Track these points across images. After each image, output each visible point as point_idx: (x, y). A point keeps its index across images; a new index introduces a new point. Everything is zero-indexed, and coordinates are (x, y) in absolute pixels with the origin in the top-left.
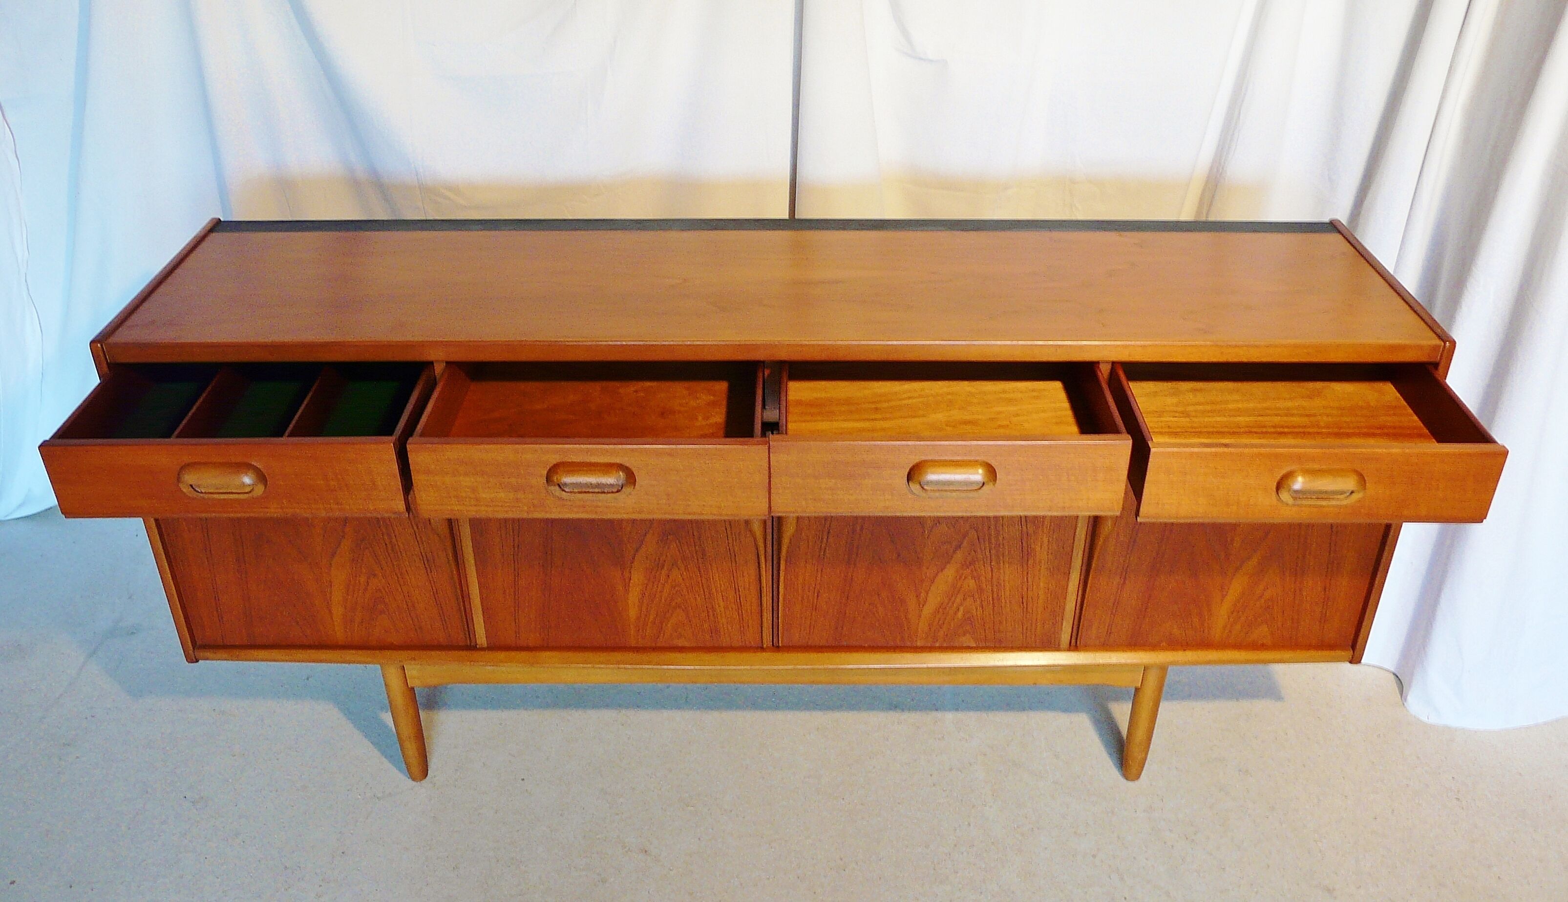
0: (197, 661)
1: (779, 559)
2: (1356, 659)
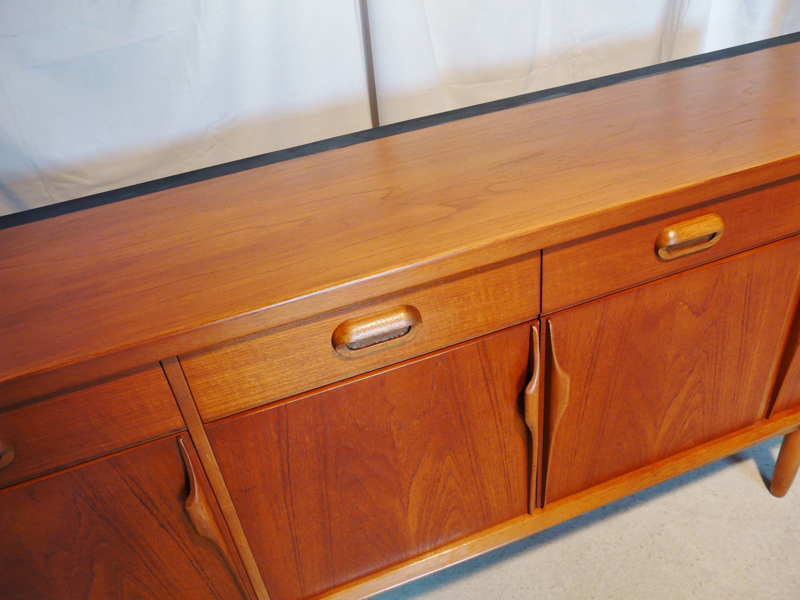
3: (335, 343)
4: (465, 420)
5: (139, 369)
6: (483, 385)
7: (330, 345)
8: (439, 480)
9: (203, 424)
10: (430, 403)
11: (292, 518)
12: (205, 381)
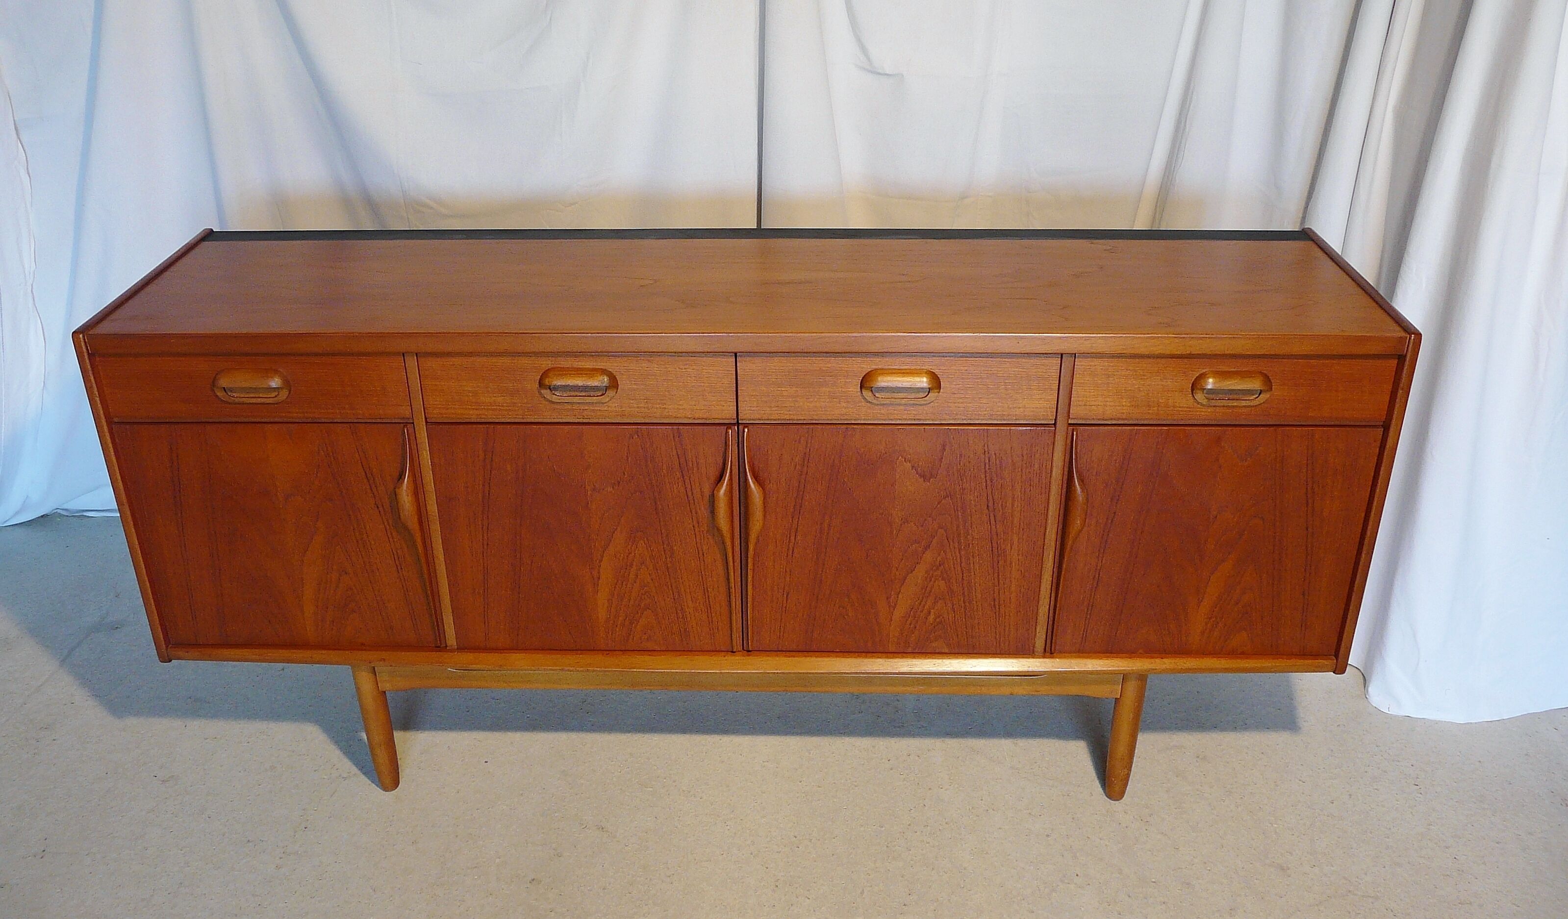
0: (170, 661)
1: (747, 557)
2: (1340, 668)
3: (541, 384)
4: (660, 506)
5: (389, 354)
6: (679, 474)
7: (537, 385)
8: (631, 565)
9: (427, 422)
10: (624, 474)
11: (485, 547)
12: (434, 383)
